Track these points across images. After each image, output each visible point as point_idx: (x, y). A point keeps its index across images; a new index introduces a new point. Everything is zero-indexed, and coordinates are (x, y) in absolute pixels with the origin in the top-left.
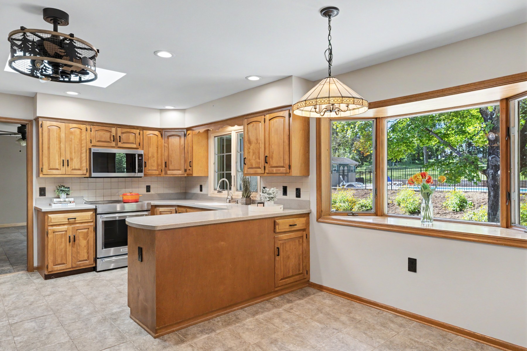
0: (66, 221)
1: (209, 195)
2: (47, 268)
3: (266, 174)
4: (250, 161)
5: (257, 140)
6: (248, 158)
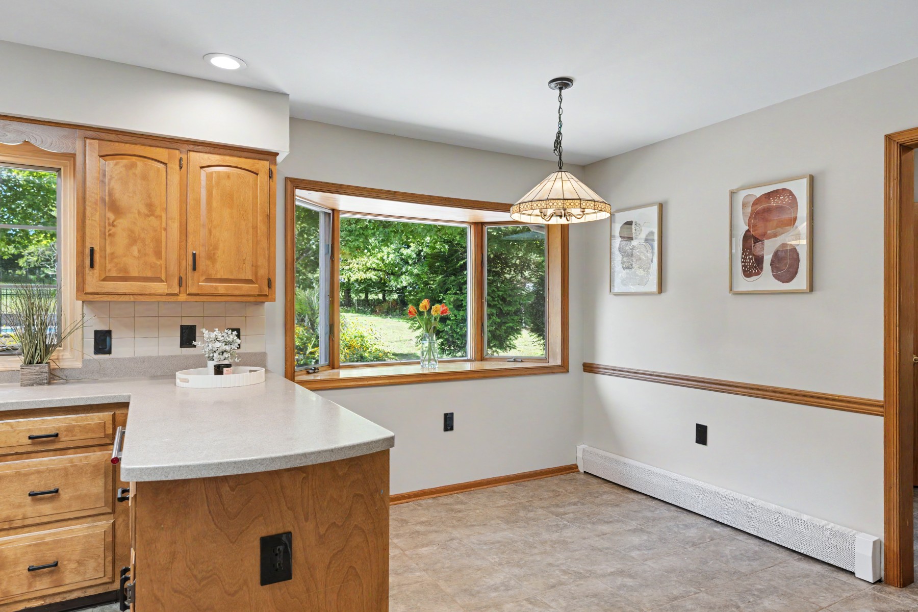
4: (116, 260)
5: (150, 206)
6: (105, 251)
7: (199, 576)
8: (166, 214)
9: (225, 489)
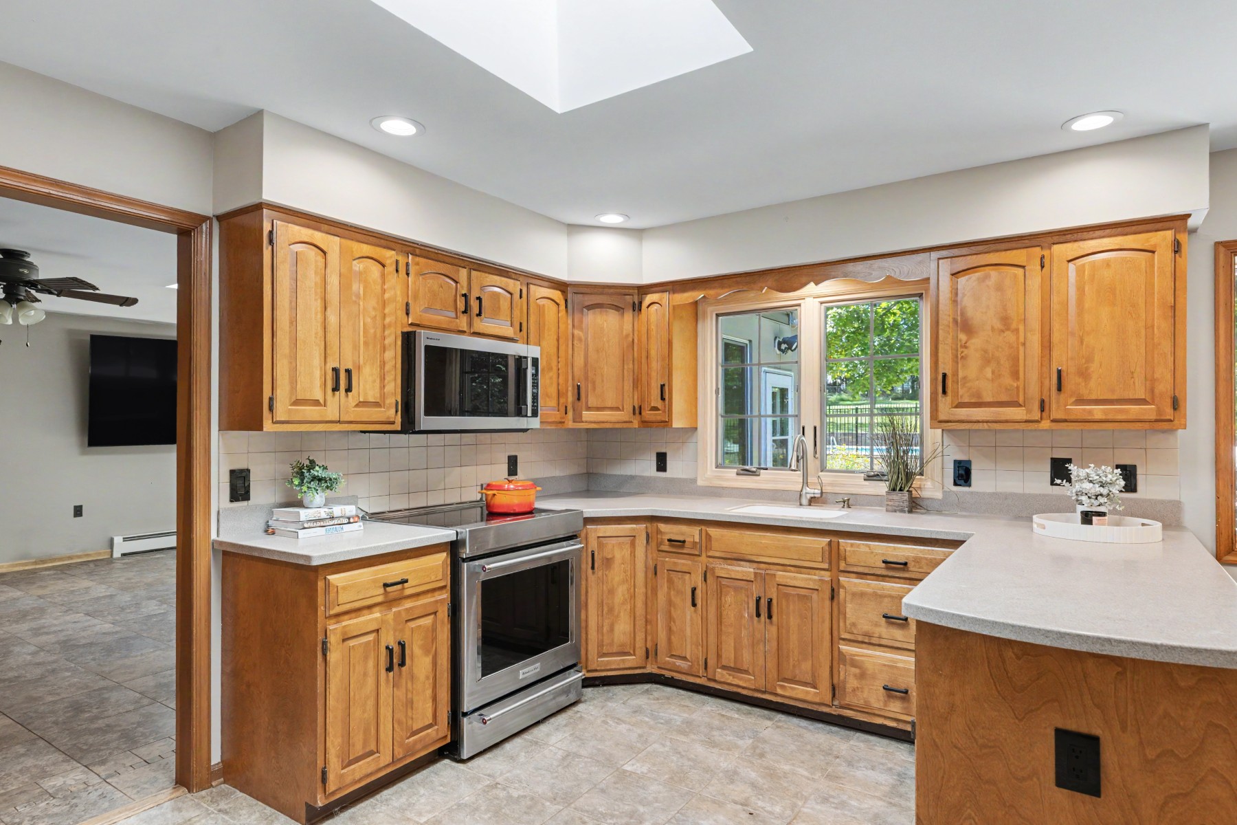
0: (378, 595)
1: (700, 483)
2: (324, 780)
3: (1046, 424)
4: (968, 385)
5: (1005, 320)
6: (958, 375)
7: (981, 741)
8: (1025, 326)
9: (1009, 654)
